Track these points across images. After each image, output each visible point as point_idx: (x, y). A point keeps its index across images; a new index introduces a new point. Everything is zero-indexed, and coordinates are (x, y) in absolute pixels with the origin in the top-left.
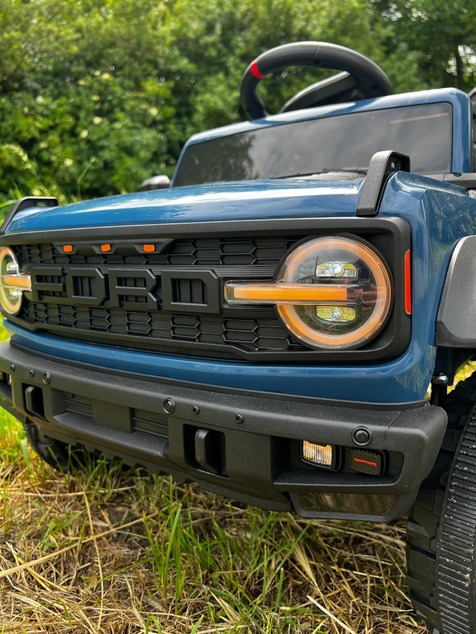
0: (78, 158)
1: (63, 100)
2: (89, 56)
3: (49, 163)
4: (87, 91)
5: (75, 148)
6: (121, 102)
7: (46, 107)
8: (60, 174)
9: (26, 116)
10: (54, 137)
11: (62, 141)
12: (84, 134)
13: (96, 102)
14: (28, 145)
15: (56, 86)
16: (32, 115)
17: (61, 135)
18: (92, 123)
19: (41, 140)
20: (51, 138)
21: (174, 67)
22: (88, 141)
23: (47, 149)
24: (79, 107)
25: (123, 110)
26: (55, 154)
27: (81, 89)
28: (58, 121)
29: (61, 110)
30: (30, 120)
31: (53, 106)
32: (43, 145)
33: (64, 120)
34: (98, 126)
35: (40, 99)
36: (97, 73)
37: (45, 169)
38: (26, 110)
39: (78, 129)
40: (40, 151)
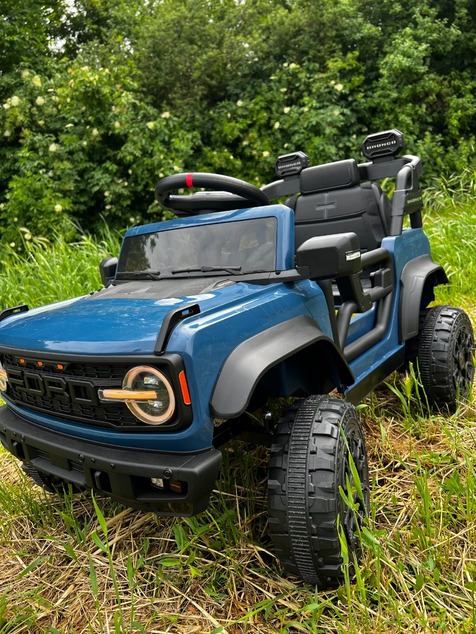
0: (274, 148)
1: (259, 98)
2: (277, 50)
3: (252, 158)
4: (277, 84)
5: (271, 139)
6: (308, 86)
7: (244, 108)
8: (261, 165)
9: (229, 121)
10: (253, 134)
11: (260, 136)
12: (277, 125)
13: (285, 93)
14: (234, 145)
15: (253, 87)
16: (234, 118)
17: (259, 131)
18: (283, 113)
19: (244, 140)
20: (251, 135)
21: (358, 36)
22: (281, 130)
23: (249, 146)
24: (271, 102)
25: (310, 93)
26: (255, 149)
27: (272, 84)
28: (255, 119)
29: (257, 107)
30: (233, 124)
31: (251, 106)
32: (245, 143)
33: (260, 116)
34: (288, 115)
35: (240, 103)
36: (285, 65)
37: (249, 164)
38: (229, 115)
39: (272, 122)
40: (244, 148)
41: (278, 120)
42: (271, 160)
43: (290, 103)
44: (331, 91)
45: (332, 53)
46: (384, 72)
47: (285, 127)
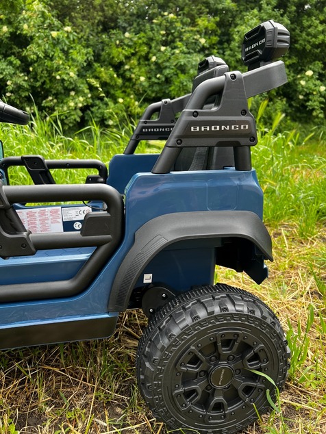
41: (154, 55)
42: (146, 84)
43: (165, 44)
44: (196, 42)
45: (200, 13)
46: (236, 37)
47: (160, 61)
